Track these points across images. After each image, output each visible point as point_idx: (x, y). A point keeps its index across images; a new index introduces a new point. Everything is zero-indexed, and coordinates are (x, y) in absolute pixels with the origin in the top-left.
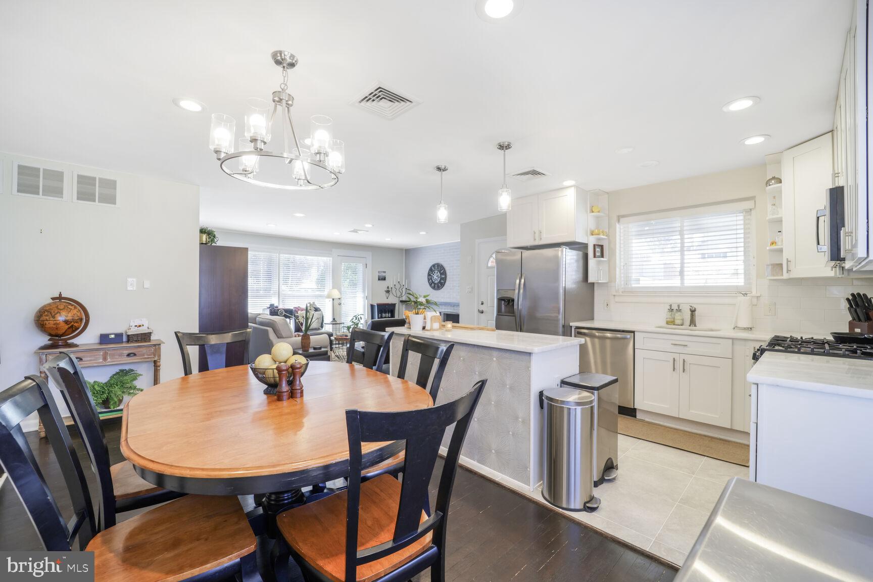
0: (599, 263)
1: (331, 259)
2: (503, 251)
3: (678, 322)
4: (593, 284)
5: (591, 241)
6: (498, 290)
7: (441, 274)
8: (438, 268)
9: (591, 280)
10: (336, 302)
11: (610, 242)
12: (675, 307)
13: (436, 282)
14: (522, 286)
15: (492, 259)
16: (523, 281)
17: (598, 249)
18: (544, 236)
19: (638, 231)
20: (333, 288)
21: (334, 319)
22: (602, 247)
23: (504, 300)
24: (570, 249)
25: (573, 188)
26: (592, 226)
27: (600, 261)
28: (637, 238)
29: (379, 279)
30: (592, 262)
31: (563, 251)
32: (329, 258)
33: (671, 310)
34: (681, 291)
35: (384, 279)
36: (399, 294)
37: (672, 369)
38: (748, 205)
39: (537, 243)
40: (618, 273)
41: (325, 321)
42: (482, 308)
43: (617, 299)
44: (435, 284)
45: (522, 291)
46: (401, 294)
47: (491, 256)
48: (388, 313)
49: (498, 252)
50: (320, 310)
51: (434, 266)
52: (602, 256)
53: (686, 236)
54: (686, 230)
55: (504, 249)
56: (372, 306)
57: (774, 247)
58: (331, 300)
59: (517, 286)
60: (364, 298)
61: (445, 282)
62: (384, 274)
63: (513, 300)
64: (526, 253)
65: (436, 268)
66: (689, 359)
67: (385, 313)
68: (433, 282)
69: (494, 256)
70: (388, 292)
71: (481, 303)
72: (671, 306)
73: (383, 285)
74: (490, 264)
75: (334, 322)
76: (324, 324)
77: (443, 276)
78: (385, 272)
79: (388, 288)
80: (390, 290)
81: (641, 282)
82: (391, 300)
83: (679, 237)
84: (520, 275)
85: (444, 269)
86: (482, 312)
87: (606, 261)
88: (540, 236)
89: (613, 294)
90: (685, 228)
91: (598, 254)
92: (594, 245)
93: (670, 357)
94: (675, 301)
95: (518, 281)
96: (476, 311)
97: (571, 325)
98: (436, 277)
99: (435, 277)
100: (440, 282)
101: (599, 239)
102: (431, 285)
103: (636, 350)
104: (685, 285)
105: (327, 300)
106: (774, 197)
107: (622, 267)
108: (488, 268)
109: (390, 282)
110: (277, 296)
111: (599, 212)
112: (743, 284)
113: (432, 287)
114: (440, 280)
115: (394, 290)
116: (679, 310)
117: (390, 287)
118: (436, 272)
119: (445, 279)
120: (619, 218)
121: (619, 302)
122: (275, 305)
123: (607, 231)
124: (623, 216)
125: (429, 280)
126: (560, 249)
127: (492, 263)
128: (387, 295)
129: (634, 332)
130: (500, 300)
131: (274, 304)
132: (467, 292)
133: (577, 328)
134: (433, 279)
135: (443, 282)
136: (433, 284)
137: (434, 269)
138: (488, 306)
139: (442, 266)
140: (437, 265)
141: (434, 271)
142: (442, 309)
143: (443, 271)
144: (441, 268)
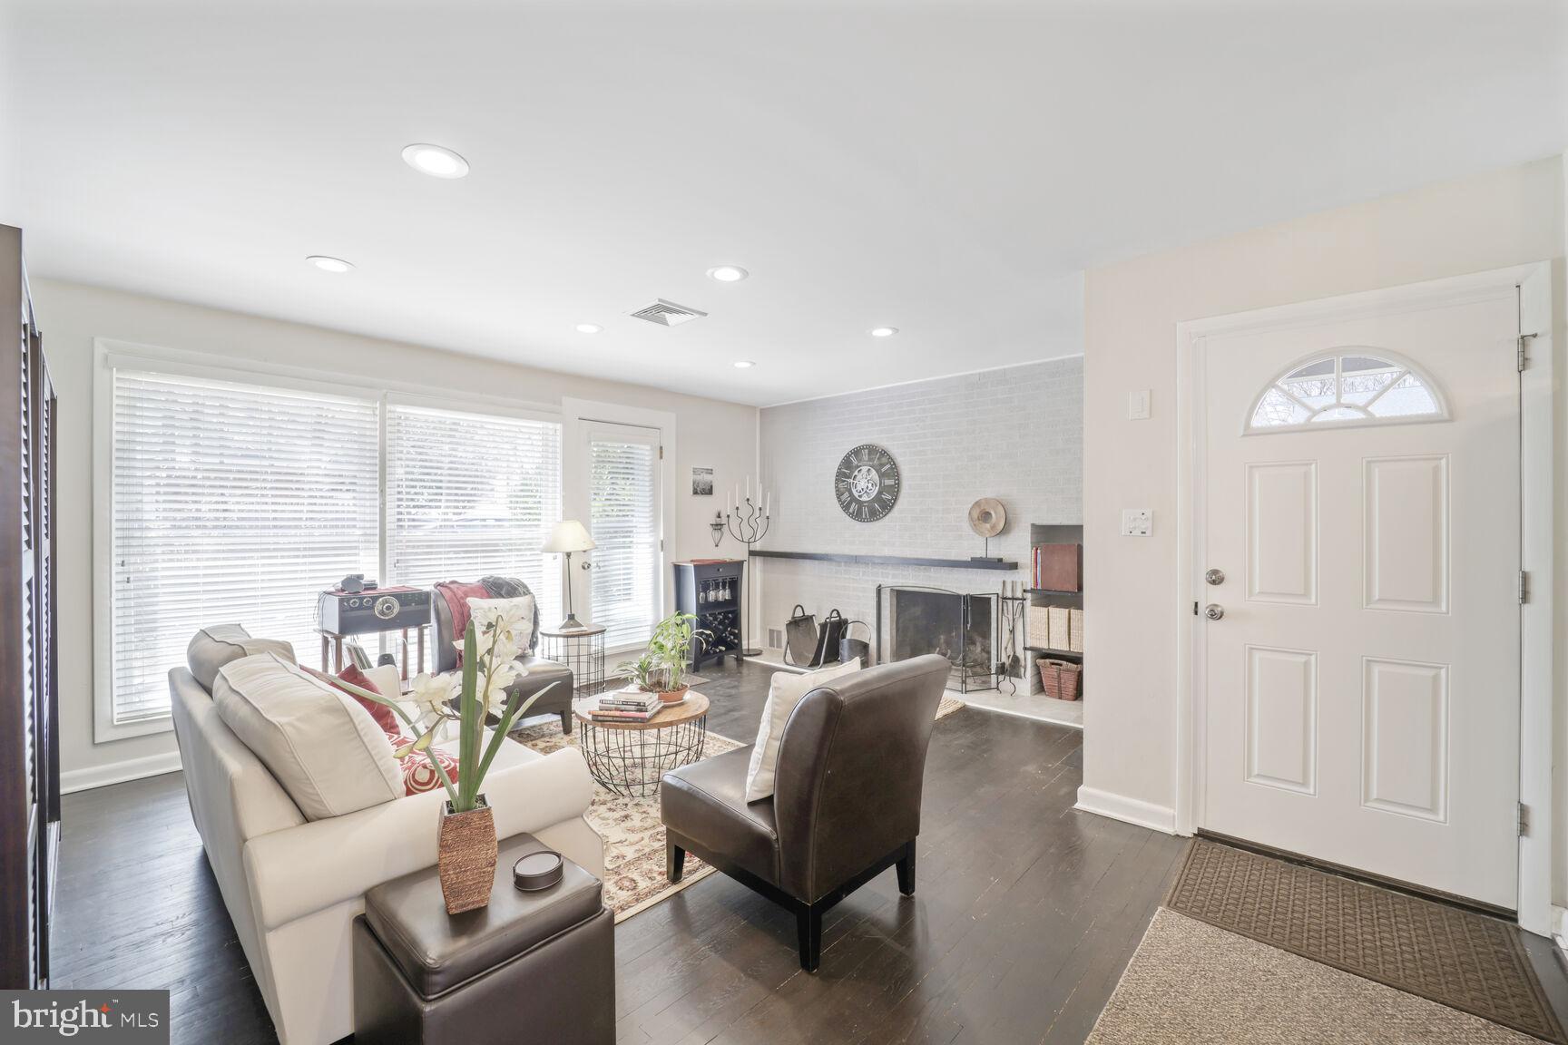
1: (559, 426)
7: (882, 476)
8: (870, 460)
10: (576, 562)
13: (865, 498)
15: (1270, 397)
20: (566, 517)
21: (572, 617)
29: (695, 493)
32: (551, 425)
35: (708, 491)
36: (747, 534)
41: (543, 628)
42: (1215, 596)
44: (860, 503)
46: (755, 534)
48: (724, 588)
50: (527, 592)
51: (857, 452)
56: (678, 571)
58: (560, 557)
60: (653, 545)
61: (895, 500)
62: (708, 478)
65: (866, 458)
67: (717, 587)
68: (853, 499)
70: (718, 527)
71: (1202, 576)
73: (707, 507)
75: (574, 627)
76: (540, 636)
77: (889, 482)
78: (710, 472)
79: (719, 516)
80: (724, 520)
82: (730, 551)
85: (891, 460)
86: (1218, 615)
96: (1182, 609)
98: (866, 483)
99: (861, 484)
100: (878, 498)
102: (846, 508)
105: (548, 557)
108: (1250, 432)
109: (721, 501)
110: (377, 545)
113: (851, 515)
114: (880, 493)
115: (734, 522)
117: (723, 515)
118: (865, 468)
119: (895, 490)
122: (367, 579)
125: (839, 495)
128: (717, 534)
131: (360, 577)
134: (854, 491)
135: (890, 498)
136: (854, 504)
137: (856, 463)
138: (1251, 594)
139: (885, 452)
140: (866, 451)
141: (858, 467)
142: (887, 577)
143: (888, 466)
144: (883, 459)
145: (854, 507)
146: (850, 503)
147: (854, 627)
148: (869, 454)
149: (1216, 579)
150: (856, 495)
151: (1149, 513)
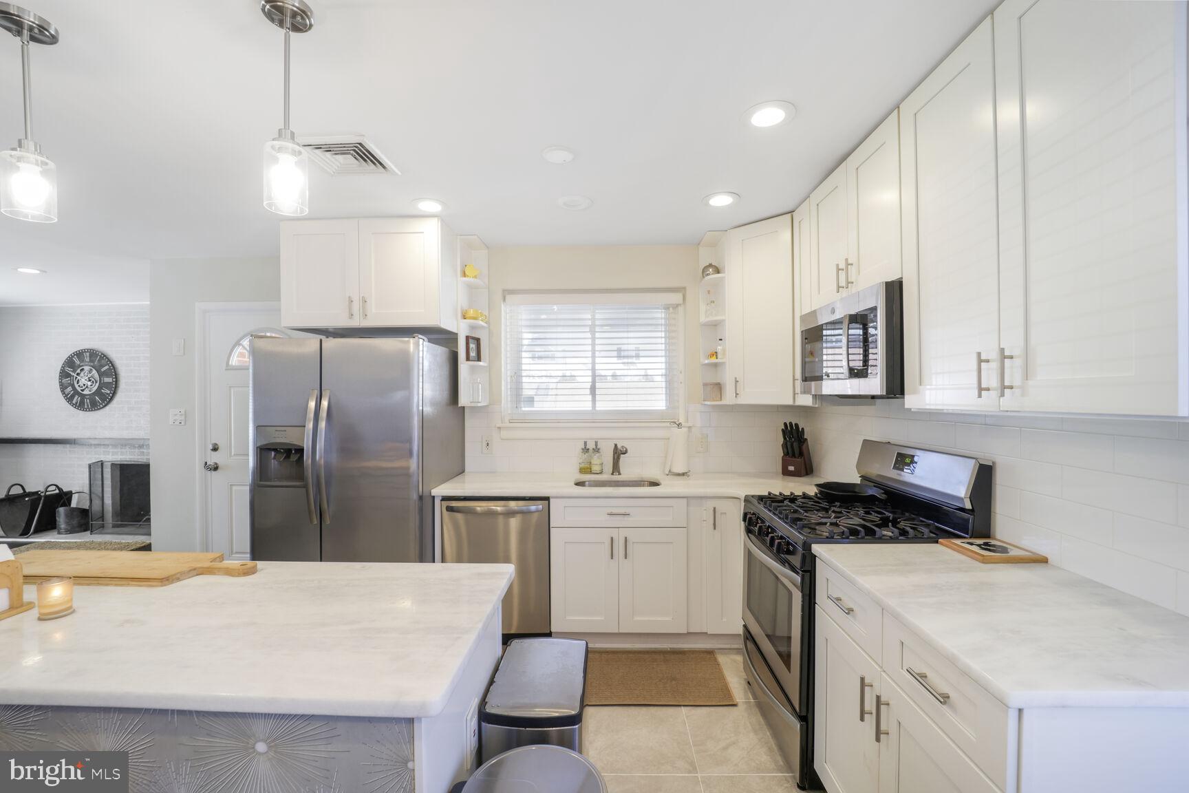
0: (473, 369)
2: (268, 334)
3: (596, 468)
4: (463, 408)
5: (461, 329)
6: (259, 428)
7: (101, 375)
8: (91, 361)
9: (463, 400)
11: (490, 334)
12: (591, 446)
13: (86, 392)
14: (323, 414)
15: (239, 350)
16: (325, 403)
17: (473, 346)
18: (372, 309)
19: (531, 320)
22: (478, 341)
23: (275, 450)
24: (430, 341)
25: (435, 220)
26: (463, 301)
27: (472, 368)
28: (532, 331)
30: (464, 367)
31: (419, 345)
33: (586, 450)
34: (592, 419)
37: (610, 557)
38: (676, 298)
39: (357, 322)
40: (503, 388)
42: (213, 458)
43: (504, 434)
44: (83, 396)
45: (323, 425)
47: (238, 343)
49: (255, 336)
51: (79, 354)
52: (479, 358)
53: (597, 335)
54: (598, 325)
55: (271, 330)
57: (713, 360)
59: (311, 415)
61: (114, 394)
63: (300, 451)
64: (331, 344)
65: (88, 360)
66: (632, 535)
68: (76, 392)
69: (246, 343)
71: (211, 447)
72: (585, 443)
74: (234, 361)
77: (108, 380)
81: (536, 404)
83: (589, 335)
84: (316, 392)
85: (110, 362)
86: (216, 468)
87: (485, 367)
88: (364, 308)
89: (498, 426)
90: (597, 323)
91: (473, 354)
92: (467, 338)
93: (605, 536)
94: (591, 435)
95: (312, 404)
96: (199, 466)
97: (433, 494)
98: (86, 380)
99: (83, 380)
100: (98, 392)
101: (473, 328)
102: (70, 399)
103: (551, 529)
104: (597, 409)
106: (709, 292)
107: (509, 378)
108: (229, 368)
111: (475, 277)
112: (664, 408)
113: (73, 404)
114: (100, 388)
116: (597, 450)
118: (87, 368)
119: (114, 386)
120: (507, 293)
121: (507, 439)
123: (487, 314)
124: (512, 292)
125: (63, 388)
126: (412, 340)
127: (241, 357)
129: (547, 499)
130: (263, 451)
132: (171, 423)
133: (445, 499)
134: (76, 386)
135: (109, 392)
136: (77, 397)
137: (78, 363)
138: (231, 456)
139: (105, 356)
140: (88, 354)
141: (80, 366)
142: (108, 454)
143: (107, 367)
144: (103, 361)
145: (76, 399)
146: (73, 397)
147: (79, 497)
148: (90, 357)
149: (215, 449)
150: (79, 389)
151: (183, 412)
